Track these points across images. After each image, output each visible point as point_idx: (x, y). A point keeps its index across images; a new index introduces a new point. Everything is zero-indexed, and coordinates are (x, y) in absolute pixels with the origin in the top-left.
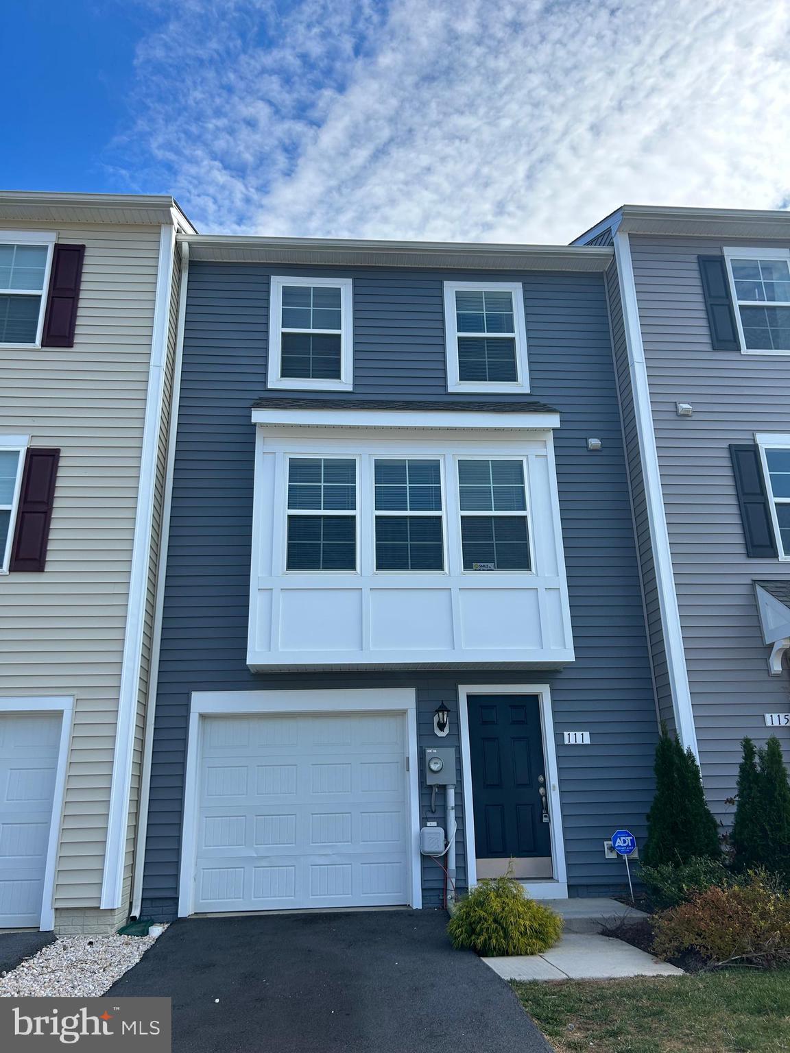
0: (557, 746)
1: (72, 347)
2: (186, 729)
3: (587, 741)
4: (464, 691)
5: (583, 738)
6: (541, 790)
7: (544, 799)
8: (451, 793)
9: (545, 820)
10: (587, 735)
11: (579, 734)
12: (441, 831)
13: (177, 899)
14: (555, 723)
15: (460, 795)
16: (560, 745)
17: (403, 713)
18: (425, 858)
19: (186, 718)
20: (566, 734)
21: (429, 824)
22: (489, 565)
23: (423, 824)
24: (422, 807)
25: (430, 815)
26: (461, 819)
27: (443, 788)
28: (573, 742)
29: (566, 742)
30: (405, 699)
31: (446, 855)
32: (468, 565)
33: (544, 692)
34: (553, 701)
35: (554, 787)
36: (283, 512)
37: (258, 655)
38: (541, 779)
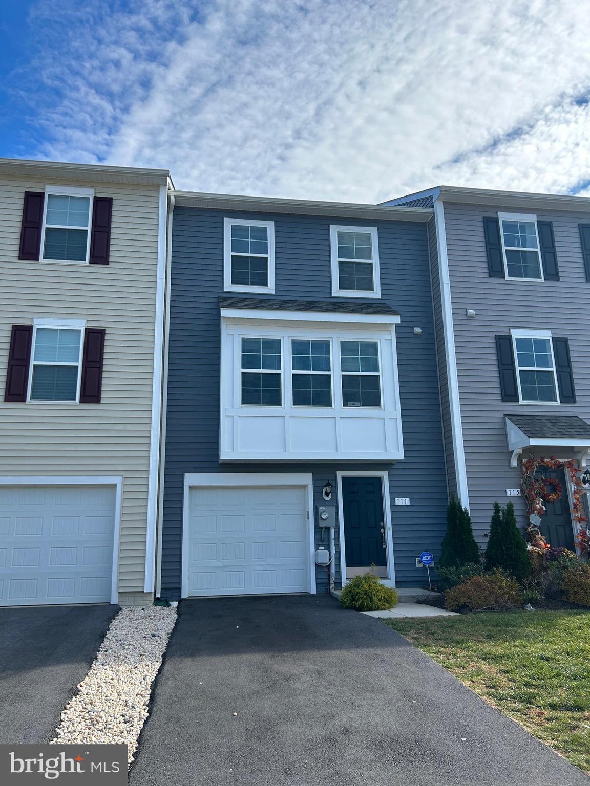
0: (392, 506)
1: (108, 264)
2: (182, 494)
3: (408, 503)
4: (340, 475)
5: (405, 501)
6: (382, 530)
7: (383, 535)
8: (333, 531)
9: (384, 546)
10: (408, 500)
11: (404, 499)
12: (327, 552)
13: (181, 588)
14: (391, 493)
15: (337, 533)
16: (393, 505)
17: (305, 487)
18: (318, 566)
19: (182, 488)
20: (396, 499)
21: (320, 548)
22: (357, 403)
23: (317, 548)
24: (316, 539)
25: (320, 543)
26: (338, 546)
27: (328, 529)
28: (400, 504)
29: (397, 504)
30: (307, 479)
31: (330, 565)
32: (345, 403)
33: (385, 475)
34: (390, 481)
35: (389, 528)
36: (239, 370)
37: (226, 453)
38: (382, 524)
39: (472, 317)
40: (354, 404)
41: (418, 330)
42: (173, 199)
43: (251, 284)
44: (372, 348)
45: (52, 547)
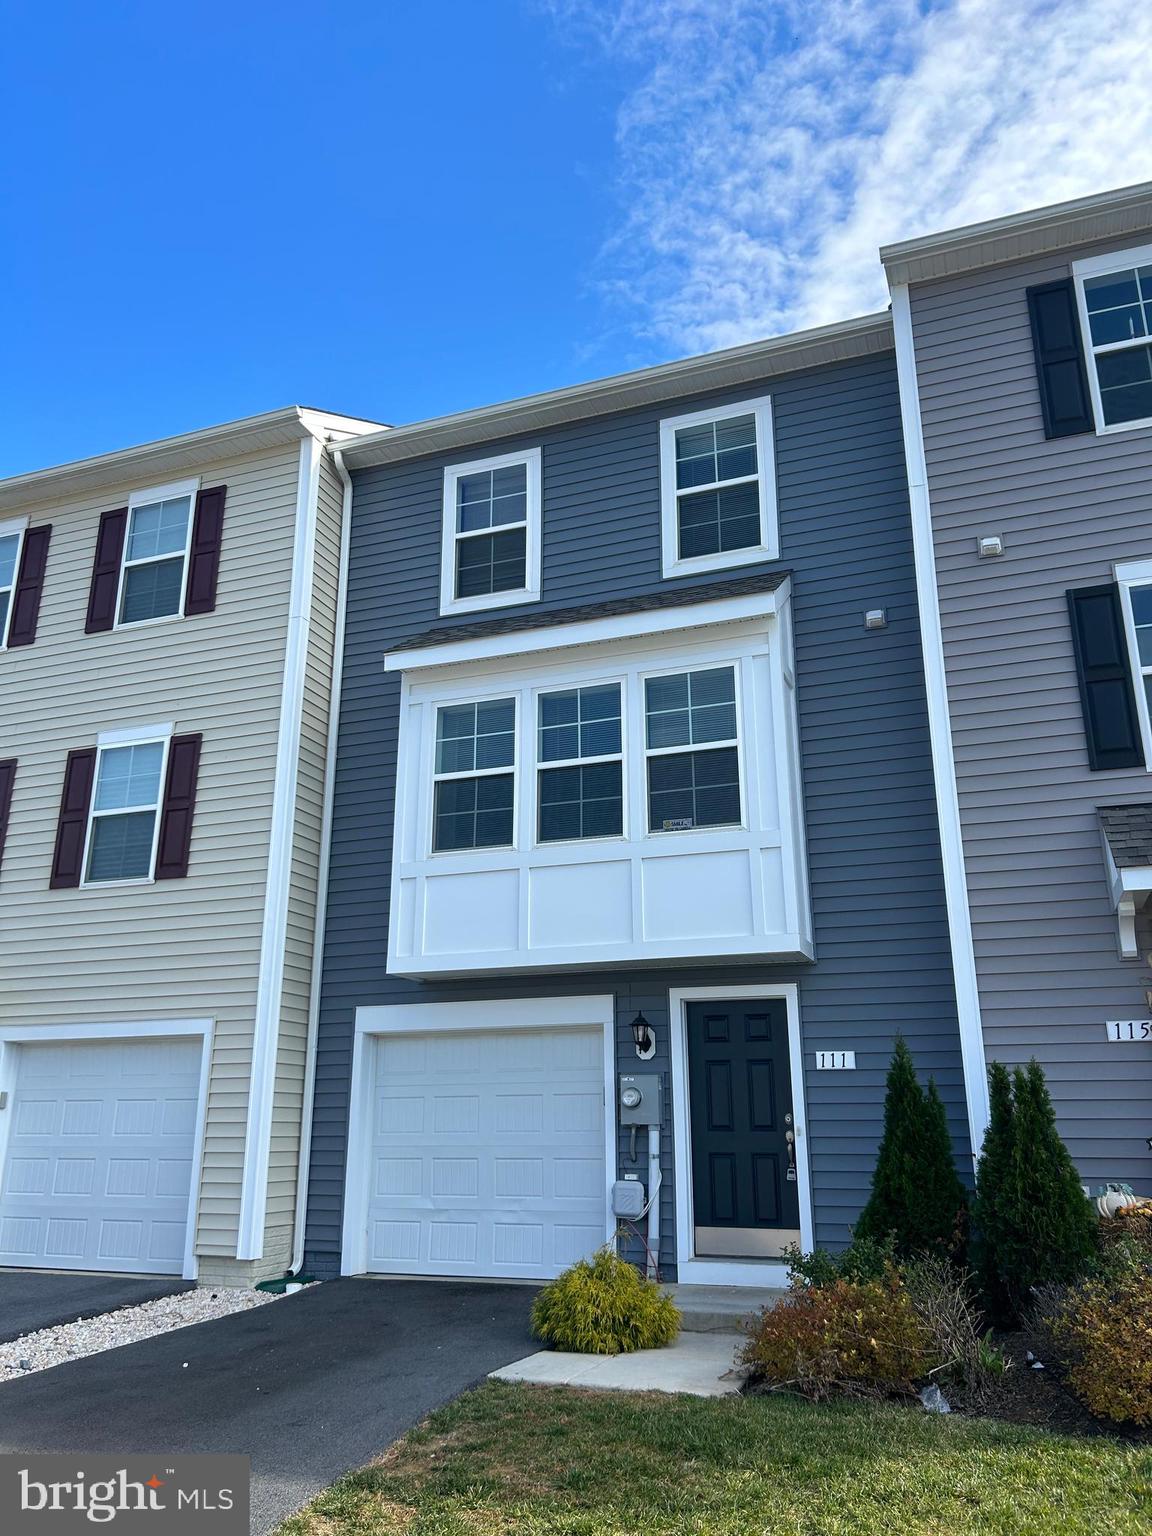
0: (806, 1072)
1: (213, 610)
2: (349, 1052)
3: (850, 1064)
4: (678, 997)
5: (844, 1060)
6: (789, 1135)
7: (790, 1147)
8: (654, 1137)
9: (789, 1177)
10: (850, 1056)
11: (838, 1055)
12: (640, 1186)
13: (341, 1254)
14: (804, 1040)
15: (667, 1139)
16: (809, 1070)
17: (598, 1029)
18: (621, 1221)
19: (350, 1038)
20: (819, 1054)
21: (627, 1177)
22: (685, 821)
23: (620, 1177)
24: (619, 1154)
25: (629, 1164)
26: (668, 1171)
27: (642, 1130)
28: (828, 1066)
29: (819, 1067)
30: (599, 1009)
31: (646, 1217)
32: (655, 824)
33: (789, 992)
34: (802, 1008)
35: (799, 1130)
36: (431, 776)
37: (401, 960)
38: (788, 1119)
39: (996, 556)
40: (678, 824)
41: (874, 616)
42: (338, 457)
43: (495, 591)
44: (719, 684)
45: (112, 1159)
